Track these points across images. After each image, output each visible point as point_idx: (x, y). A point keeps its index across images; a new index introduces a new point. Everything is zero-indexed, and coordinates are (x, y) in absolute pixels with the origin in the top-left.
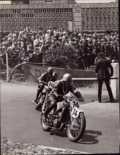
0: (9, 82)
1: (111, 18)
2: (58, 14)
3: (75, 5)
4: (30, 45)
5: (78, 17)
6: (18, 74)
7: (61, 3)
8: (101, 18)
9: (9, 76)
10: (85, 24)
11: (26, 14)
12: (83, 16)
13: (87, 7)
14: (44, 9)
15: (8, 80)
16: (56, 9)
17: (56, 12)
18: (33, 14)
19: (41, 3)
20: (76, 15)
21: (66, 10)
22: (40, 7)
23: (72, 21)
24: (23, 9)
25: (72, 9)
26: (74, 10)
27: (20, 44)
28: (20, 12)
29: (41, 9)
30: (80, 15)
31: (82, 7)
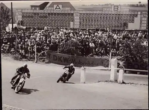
0: (36, 62)
1: (99, 21)
2: (64, 17)
3: (75, 11)
4: (49, 39)
5: (77, 19)
6: (41, 57)
7: (66, 10)
8: (92, 21)
9: (37, 58)
10: (81, 24)
11: (43, 16)
12: (80, 19)
13: (83, 13)
14: (54, 13)
15: (36, 61)
16: (63, 13)
17: (63, 15)
18: (47, 16)
19: (53, 9)
20: (75, 17)
21: (69, 14)
22: (52, 12)
23: (73, 21)
24: (40, 13)
25: (73, 14)
26: (74, 15)
27: (42, 38)
28: (38, 15)
29: (53, 13)
30: (78, 18)
31: (80, 13)
